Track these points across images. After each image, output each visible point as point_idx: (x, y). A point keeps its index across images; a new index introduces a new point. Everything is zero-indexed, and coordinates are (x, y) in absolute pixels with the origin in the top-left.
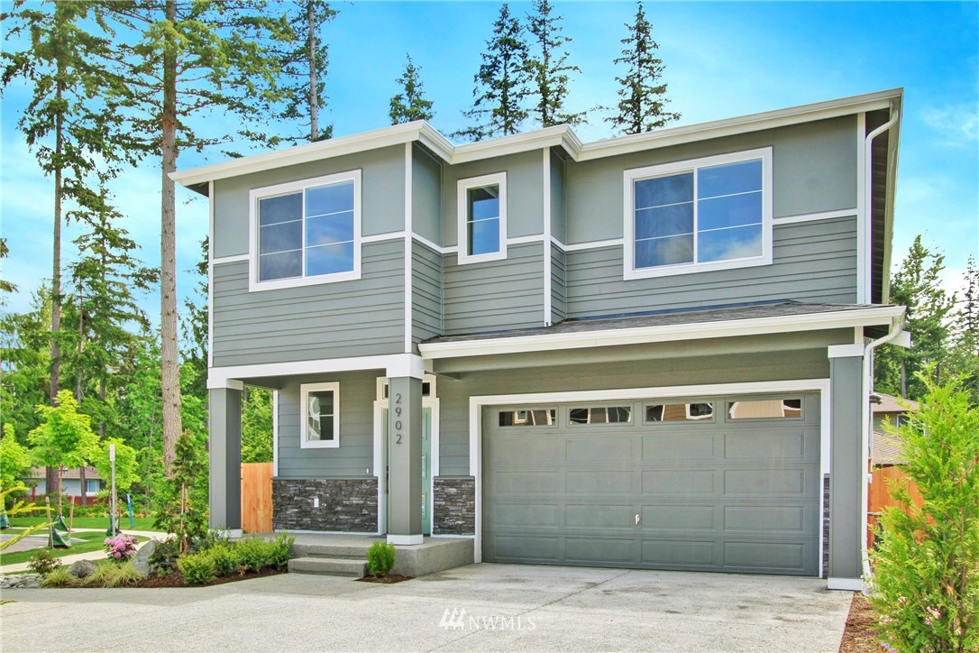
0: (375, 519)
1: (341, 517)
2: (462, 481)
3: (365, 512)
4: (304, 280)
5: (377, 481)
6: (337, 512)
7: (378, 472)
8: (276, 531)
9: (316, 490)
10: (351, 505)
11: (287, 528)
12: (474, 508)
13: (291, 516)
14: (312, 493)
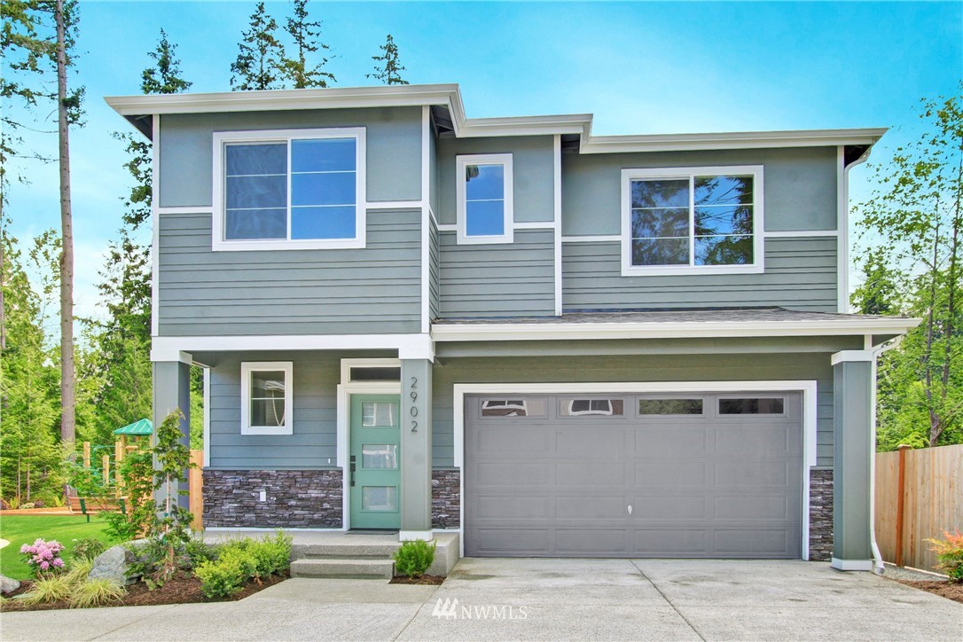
0: (340, 513)
1: (296, 512)
2: (446, 472)
3: (326, 505)
4: (288, 243)
5: (341, 472)
6: (291, 506)
7: (343, 461)
8: (207, 529)
9: (262, 482)
10: (308, 499)
11: (222, 526)
12: (459, 501)
13: (229, 512)
14: (257, 485)
